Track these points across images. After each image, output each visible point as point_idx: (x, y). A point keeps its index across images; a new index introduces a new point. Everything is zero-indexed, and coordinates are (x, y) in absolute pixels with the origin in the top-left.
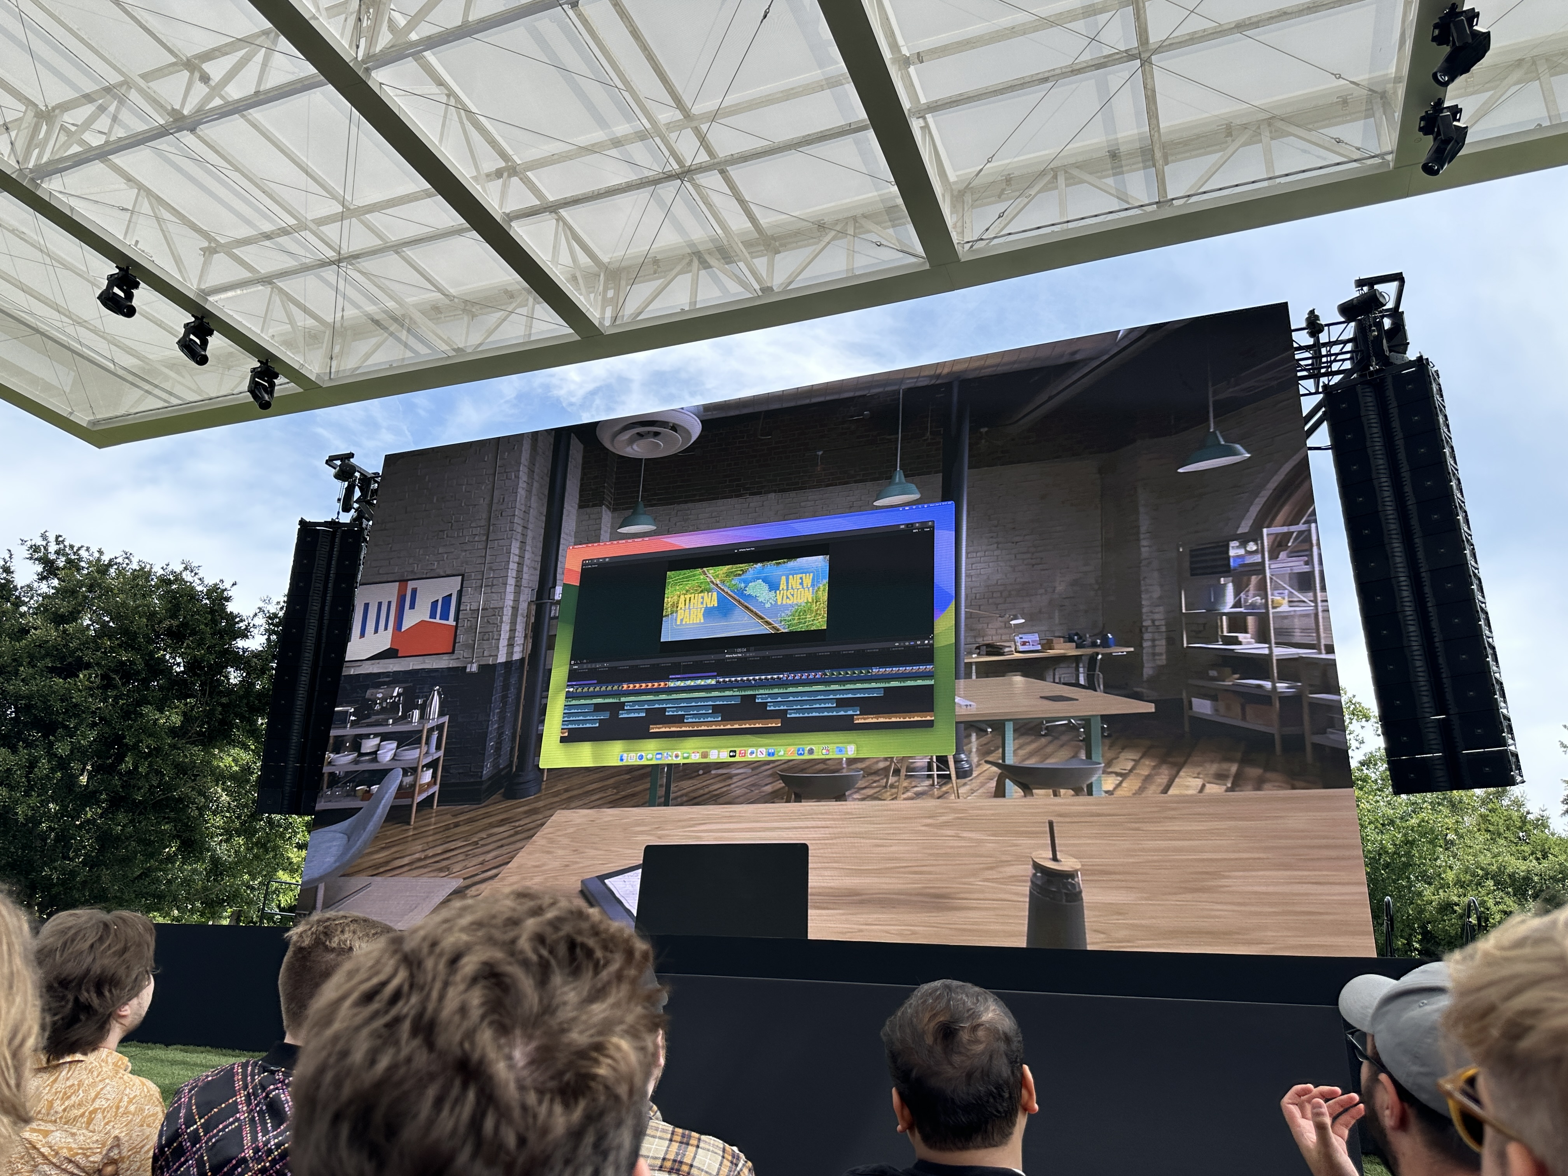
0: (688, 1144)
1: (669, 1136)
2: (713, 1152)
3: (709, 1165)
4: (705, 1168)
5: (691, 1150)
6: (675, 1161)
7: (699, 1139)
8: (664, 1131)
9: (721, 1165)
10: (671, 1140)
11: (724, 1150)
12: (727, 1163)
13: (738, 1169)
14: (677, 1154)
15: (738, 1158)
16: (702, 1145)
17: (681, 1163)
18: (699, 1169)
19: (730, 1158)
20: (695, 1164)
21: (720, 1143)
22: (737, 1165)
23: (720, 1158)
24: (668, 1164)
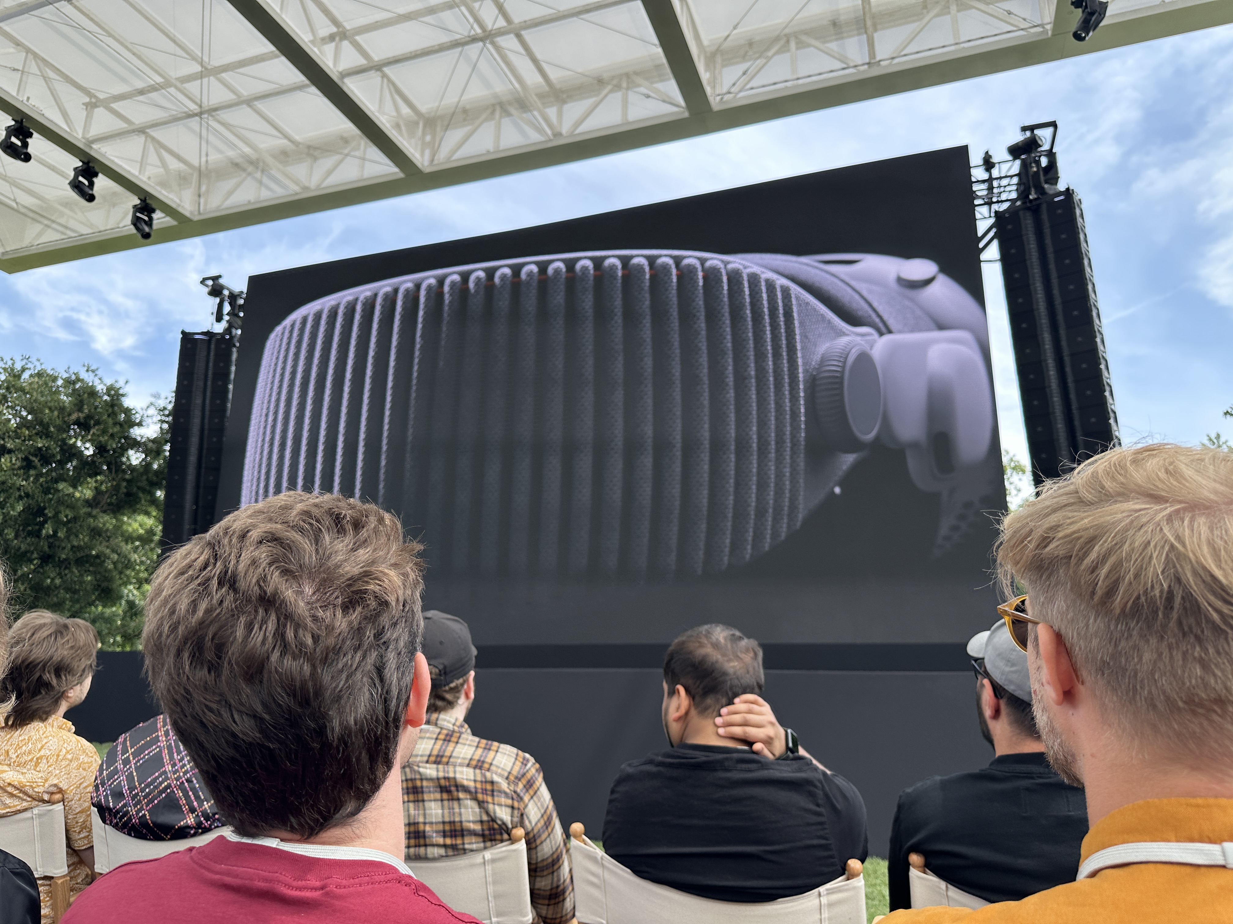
0: (490, 749)
1: (476, 744)
2: (509, 755)
3: (505, 764)
4: (502, 766)
5: (491, 754)
6: (479, 761)
7: (499, 747)
8: (472, 741)
9: (514, 764)
10: (477, 747)
11: (517, 755)
12: (518, 764)
13: (527, 767)
14: (481, 756)
15: (528, 760)
16: (500, 750)
17: (483, 762)
18: (498, 767)
19: (521, 760)
20: (494, 763)
21: (515, 750)
22: (526, 765)
23: (513, 760)
24: (474, 763)
